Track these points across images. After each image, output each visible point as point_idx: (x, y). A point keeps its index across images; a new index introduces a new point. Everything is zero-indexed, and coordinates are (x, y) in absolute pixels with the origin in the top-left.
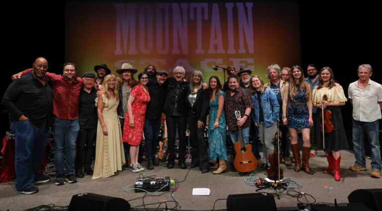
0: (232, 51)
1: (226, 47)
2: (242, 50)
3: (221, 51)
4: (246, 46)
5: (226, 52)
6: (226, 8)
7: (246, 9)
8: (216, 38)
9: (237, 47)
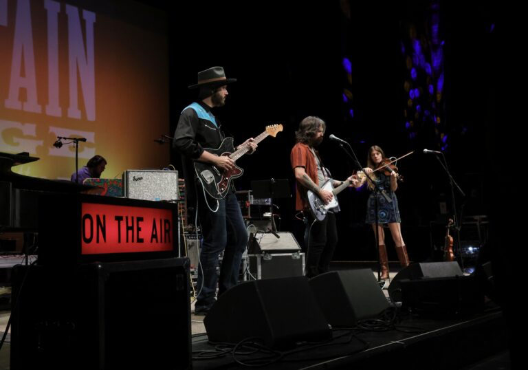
0: (54, 110)
1: (43, 99)
2: (74, 113)
3: (32, 106)
4: (81, 105)
5: (44, 110)
6: (46, 11)
7: (83, 23)
8: (23, 74)
9: (64, 102)
